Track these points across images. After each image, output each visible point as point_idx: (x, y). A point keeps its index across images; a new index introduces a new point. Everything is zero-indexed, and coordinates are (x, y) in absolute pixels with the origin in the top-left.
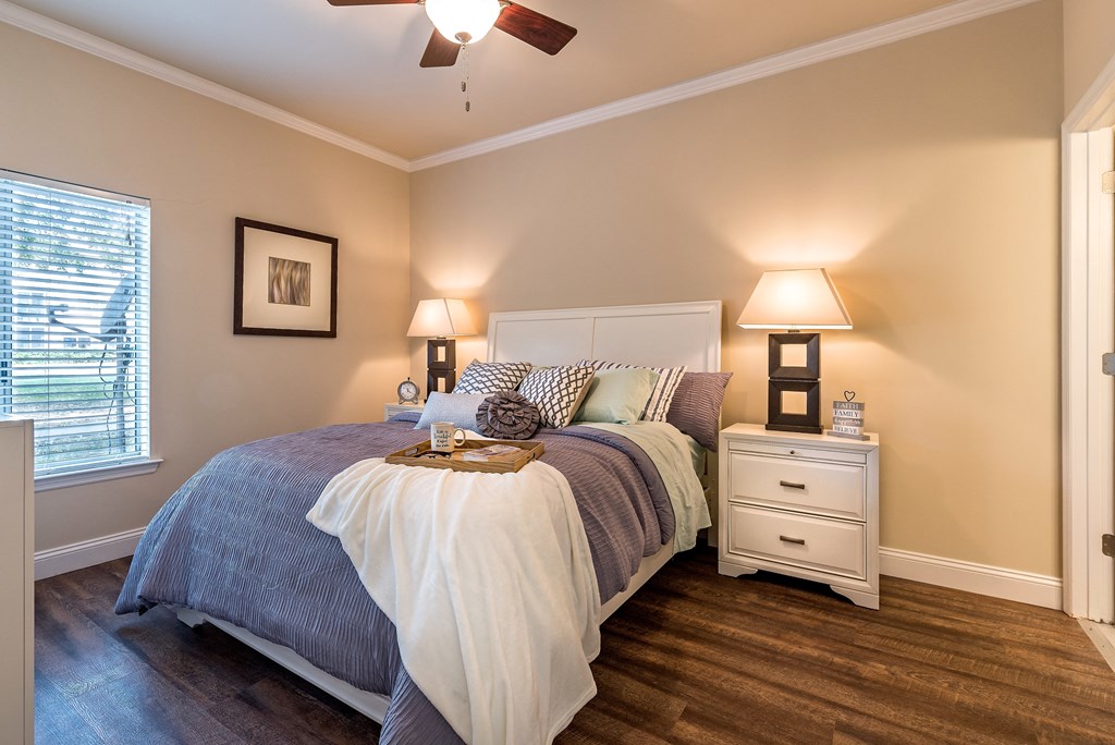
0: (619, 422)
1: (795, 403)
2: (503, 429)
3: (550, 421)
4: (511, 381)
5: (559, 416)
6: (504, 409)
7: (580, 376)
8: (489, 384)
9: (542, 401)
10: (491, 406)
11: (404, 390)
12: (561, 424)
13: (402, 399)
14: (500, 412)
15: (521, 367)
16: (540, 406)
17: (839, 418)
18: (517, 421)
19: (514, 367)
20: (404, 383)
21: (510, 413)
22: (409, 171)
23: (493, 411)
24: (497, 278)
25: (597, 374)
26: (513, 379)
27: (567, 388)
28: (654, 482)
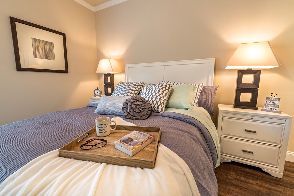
0: (186, 109)
1: (246, 97)
2: (135, 115)
3: (156, 109)
4: (136, 90)
5: (160, 107)
6: (135, 105)
7: (167, 88)
8: (127, 91)
9: (152, 99)
10: (129, 104)
11: (96, 92)
12: (162, 110)
13: (95, 95)
14: (134, 106)
15: (140, 84)
16: (151, 102)
17: (268, 104)
18: (142, 110)
19: (137, 84)
20: (96, 90)
21: (138, 107)
22: (94, 11)
23: (130, 106)
24: (129, 51)
25: (173, 87)
26: (137, 89)
27: (162, 94)
28: (210, 140)
